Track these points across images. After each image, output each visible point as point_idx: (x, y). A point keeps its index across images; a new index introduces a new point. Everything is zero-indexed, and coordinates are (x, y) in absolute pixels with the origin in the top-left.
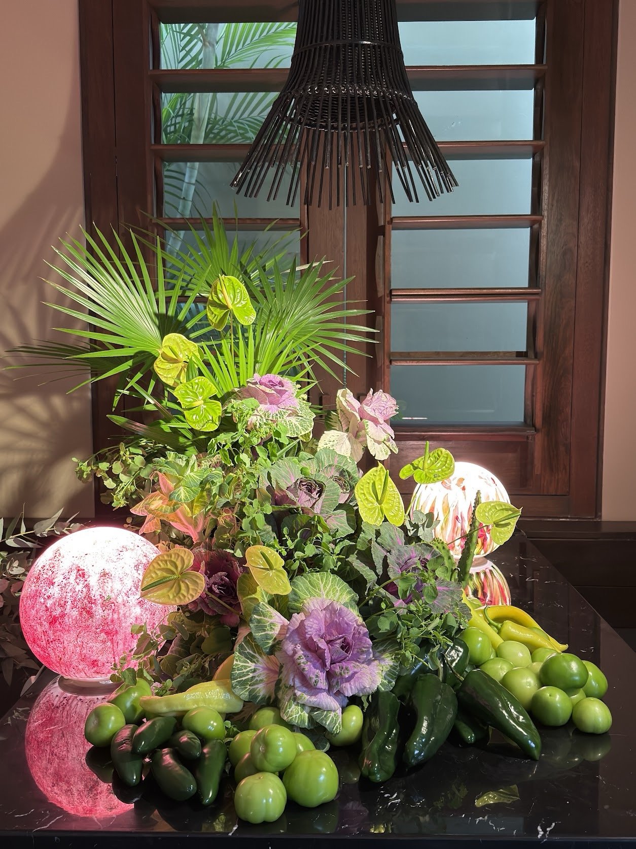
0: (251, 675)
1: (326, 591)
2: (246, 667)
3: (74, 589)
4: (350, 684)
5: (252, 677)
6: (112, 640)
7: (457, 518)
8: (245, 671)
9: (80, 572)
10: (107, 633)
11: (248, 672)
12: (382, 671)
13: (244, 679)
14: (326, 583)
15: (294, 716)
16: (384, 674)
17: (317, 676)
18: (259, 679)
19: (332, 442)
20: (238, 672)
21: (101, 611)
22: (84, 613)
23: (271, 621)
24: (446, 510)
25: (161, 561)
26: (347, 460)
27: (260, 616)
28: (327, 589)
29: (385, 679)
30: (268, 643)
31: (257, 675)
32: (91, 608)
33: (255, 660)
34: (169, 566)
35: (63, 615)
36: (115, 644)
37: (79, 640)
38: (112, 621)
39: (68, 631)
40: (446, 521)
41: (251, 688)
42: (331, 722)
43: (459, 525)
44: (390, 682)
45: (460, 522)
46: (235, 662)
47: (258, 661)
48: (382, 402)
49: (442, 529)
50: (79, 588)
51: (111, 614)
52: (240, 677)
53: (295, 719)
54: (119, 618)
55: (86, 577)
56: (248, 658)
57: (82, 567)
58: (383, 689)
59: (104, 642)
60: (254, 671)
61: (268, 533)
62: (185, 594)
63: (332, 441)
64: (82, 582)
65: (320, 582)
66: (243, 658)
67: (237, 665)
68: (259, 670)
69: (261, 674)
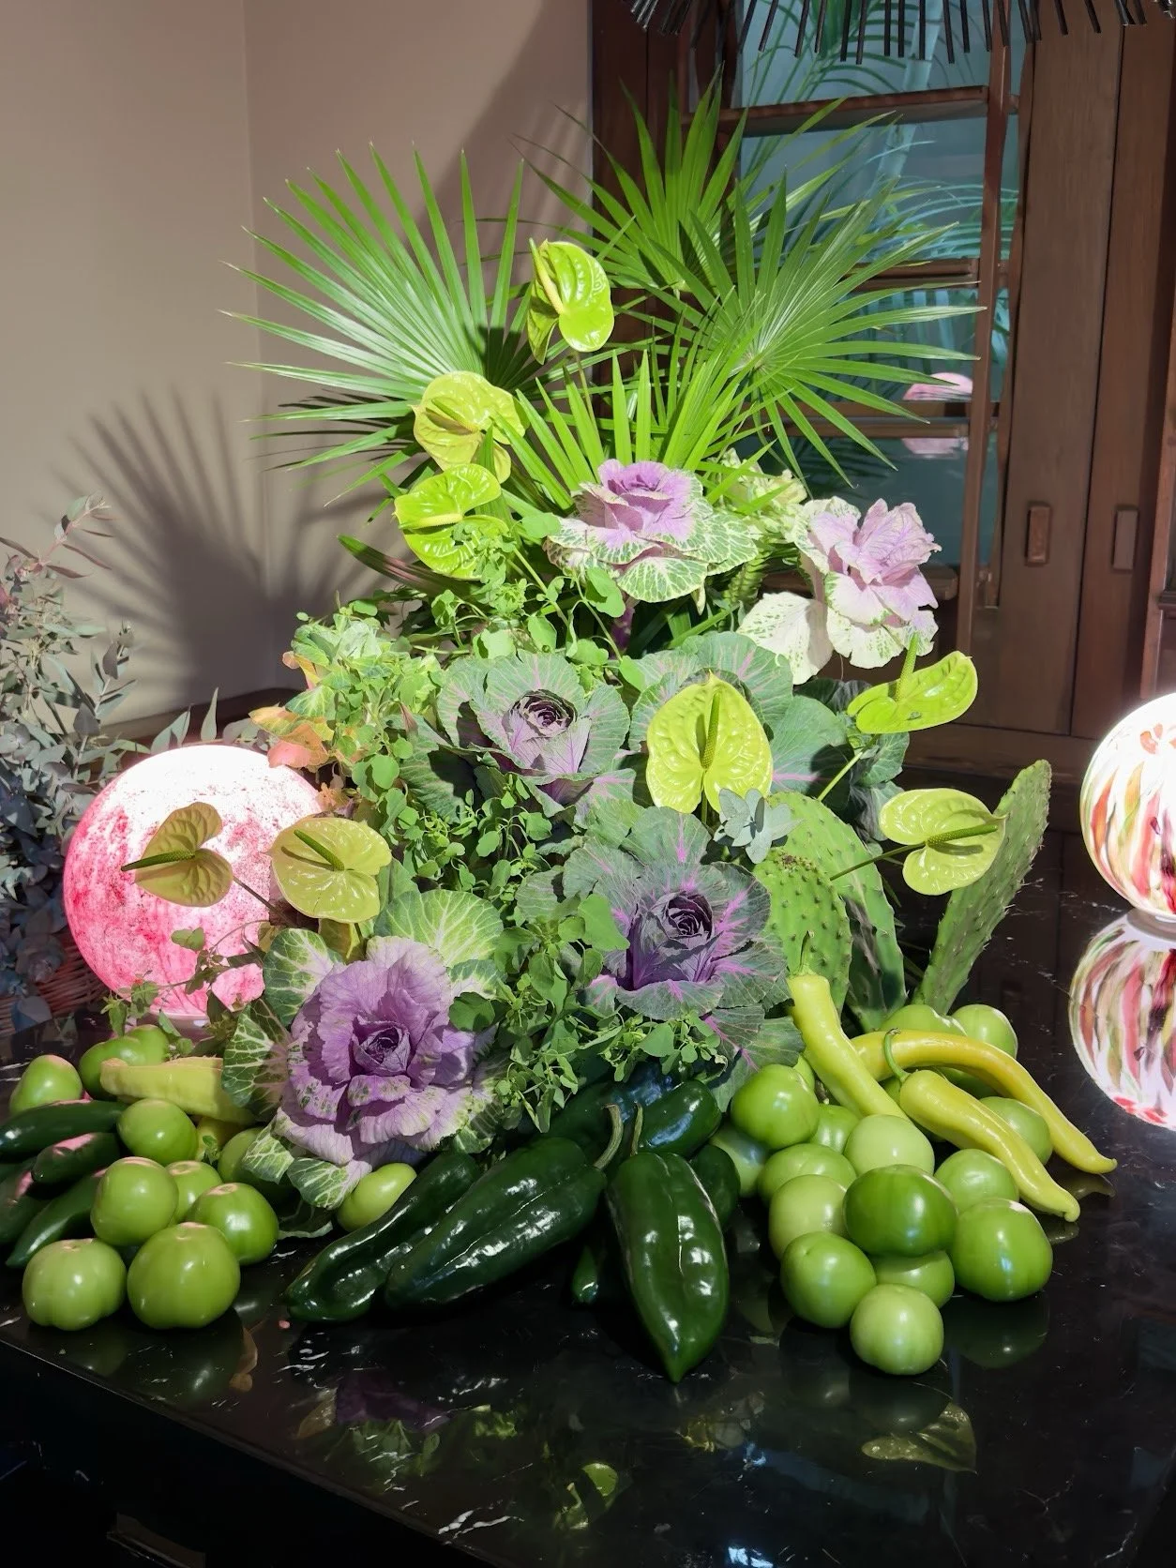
0: (260, 1062)
1: (448, 931)
2: (253, 1046)
3: (106, 848)
4: (376, 1121)
5: (262, 1066)
6: (157, 950)
7: (1153, 823)
8: (250, 1051)
9: (121, 821)
10: (149, 937)
11: (254, 1055)
12: (470, 1110)
13: (247, 1065)
14: (455, 914)
15: (256, 1156)
16: (471, 1117)
17: (310, 1090)
18: (273, 1072)
19: (773, 619)
20: (237, 1051)
21: (137, 896)
22: (113, 895)
23: (301, 967)
24: (1134, 799)
25: (178, 821)
26: (773, 661)
27: (283, 954)
28: (452, 927)
29: (473, 1127)
30: (291, 1010)
31: (271, 1064)
32: (123, 887)
33: (276, 1036)
34: (189, 834)
35: (86, 893)
36: (165, 959)
37: (107, 939)
38: (156, 917)
39: (93, 920)
40: (1129, 827)
41: (259, 1085)
42: (316, 1184)
43: (1157, 840)
44: (481, 1136)
45: (1161, 832)
46: (238, 1032)
47: (280, 1039)
48: (892, 534)
49: (1121, 843)
50: (112, 848)
51: (153, 904)
52: (240, 1062)
53: (255, 1162)
54: (167, 914)
55: (126, 831)
56: (266, 1030)
57: (127, 813)
58: (463, 1147)
59: (145, 952)
60: (268, 1056)
61: (444, 796)
62: (205, 890)
63: (775, 615)
64: (118, 839)
65: (445, 910)
66: (255, 1027)
67: (238, 1038)
68: (276, 1055)
69: (279, 1065)
